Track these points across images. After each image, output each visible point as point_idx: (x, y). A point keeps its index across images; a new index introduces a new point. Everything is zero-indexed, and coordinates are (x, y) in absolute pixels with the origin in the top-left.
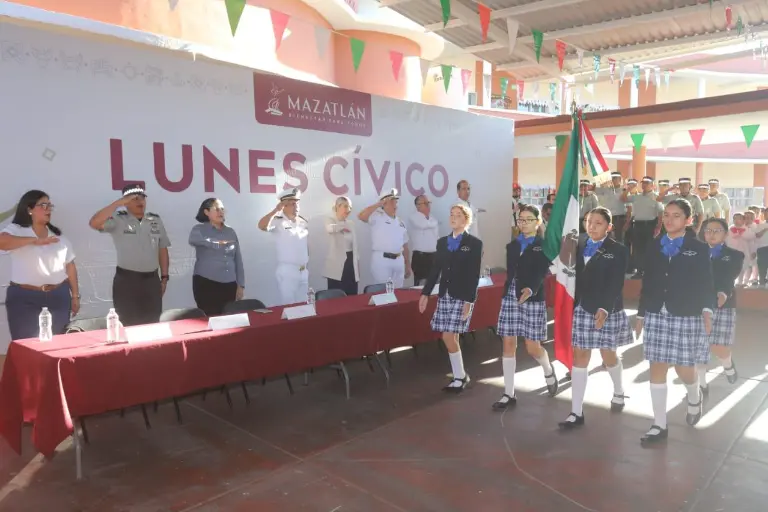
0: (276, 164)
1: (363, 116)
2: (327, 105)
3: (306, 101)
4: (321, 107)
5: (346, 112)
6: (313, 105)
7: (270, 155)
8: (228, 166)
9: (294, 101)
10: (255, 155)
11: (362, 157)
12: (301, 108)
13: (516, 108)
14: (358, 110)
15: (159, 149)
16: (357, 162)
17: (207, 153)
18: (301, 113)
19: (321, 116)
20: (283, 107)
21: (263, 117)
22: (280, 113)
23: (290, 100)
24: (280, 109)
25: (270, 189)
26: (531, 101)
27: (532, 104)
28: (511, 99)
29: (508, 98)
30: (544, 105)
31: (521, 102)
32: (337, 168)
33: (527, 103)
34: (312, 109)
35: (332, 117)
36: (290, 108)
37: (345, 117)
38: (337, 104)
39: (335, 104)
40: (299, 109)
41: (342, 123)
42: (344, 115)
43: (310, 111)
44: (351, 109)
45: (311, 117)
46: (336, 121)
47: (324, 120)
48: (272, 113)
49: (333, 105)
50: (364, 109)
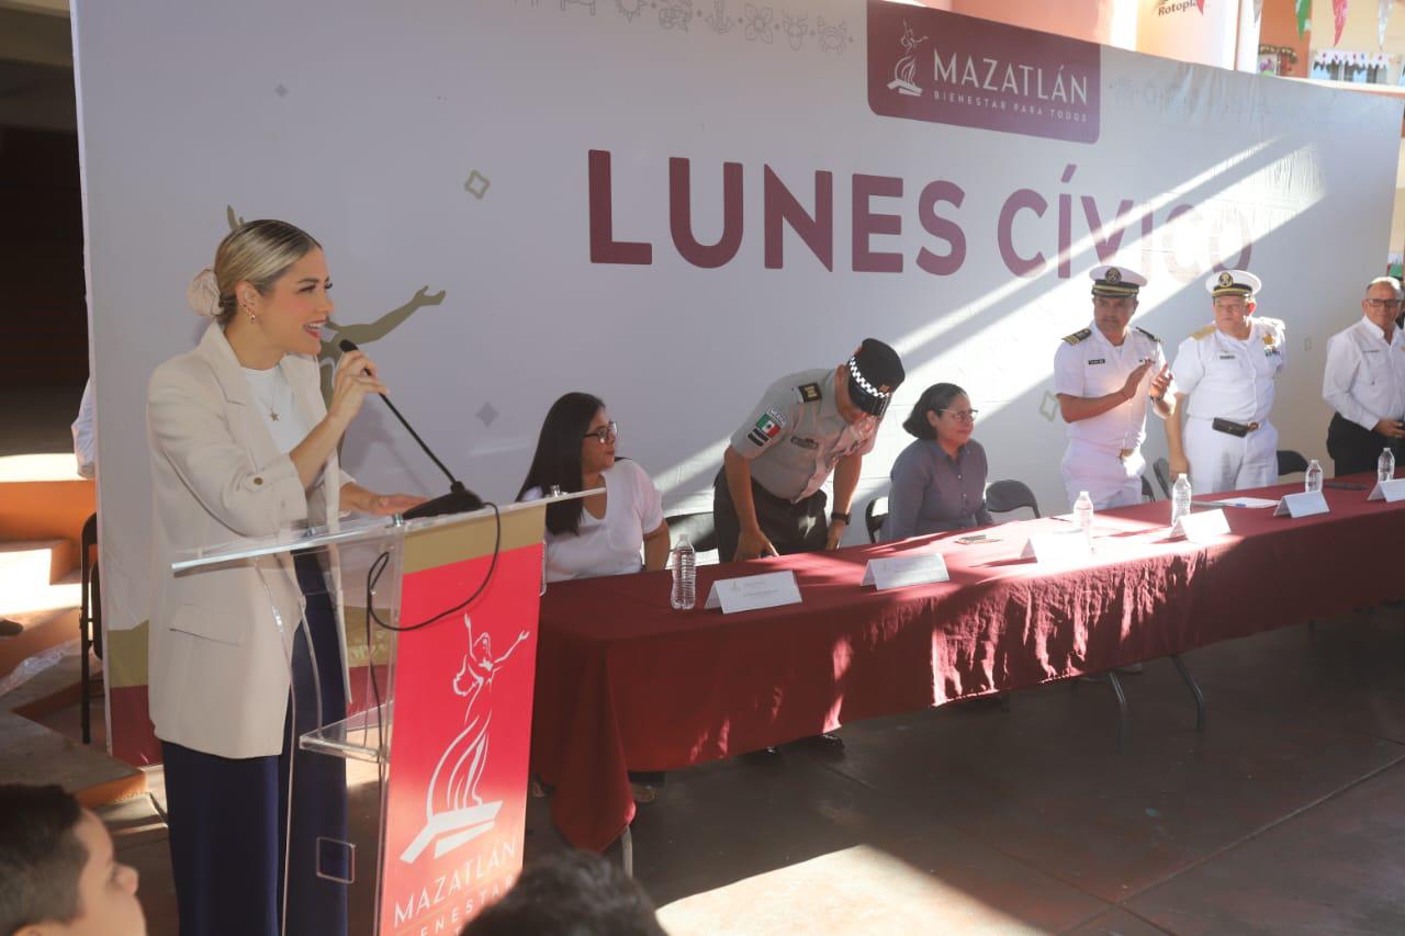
0: (905, 207)
1: (1083, 97)
2: (1010, 70)
3: (970, 63)
5: (1048, 88)
6: (982, 70)
7: (892, 187)
8: (810, 210)
9: (946, 66)
10: (865, 186)
11: (1076, 190)
14: (1074, 83)
15: (679, 171)
16: (1065, 201)
17: (771, 181)
18: (958, 89)
19: (997, 96)
20: (923, 77)
21: (884, 101)
22: (917, 91)
23: (937, 60)
24: (917, 81)
25: (892, 263)
26: (1346, 56)
27: (1347, 63)
28: (1294, 54)
29: (1289, 52)
30: (1377, 67)
31: (1319, 59)
32: (1025, 215)
33: (1333, 62)
34: (981, 80)
35: (1020, 98)
36: (936, 78)
37: (1046, 97)
38: (1031, 69)
39: (1026, 68)
40: (954, 80)
41: (1040, 112)
42: (1043, 94)
43: (976, 85)
44: (1059, 80)
45: (978, 99)
46: (1028, 109)
47: (1003, 106)
48: (901, 91)
49: (1023, 70)
50: (1085, 79)
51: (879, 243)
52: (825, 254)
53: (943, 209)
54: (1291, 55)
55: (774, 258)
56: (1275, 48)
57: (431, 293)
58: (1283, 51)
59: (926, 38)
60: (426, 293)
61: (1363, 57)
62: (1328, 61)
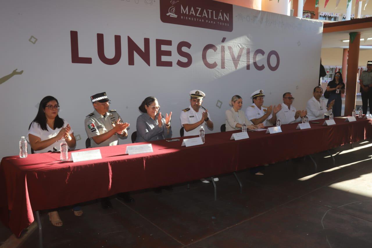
0: (173, 48)
1: (228, 19)
2: (205, 11)
3: (192, 9)
4: (201, 13)
5: (217, 16)
6: (196, 11)
7: (169, 43)
8: (143, 50)
9: (185, 9)
10: (160, 43)
12: (189, 12)
13: (317, 18)
14: (225, 15)
15: (100, 38)
16: (223, 48)
17: (130, 40)
18: (189, 16)
19: (201, 18)
20: (178, 12)
21: (165, 18)
22: (176, 16)
23: (182, 8)
24: (176, 13)
25: (169, 64)
26: (328, 14)
27: (328, 16)
28: (314, 13)
29: (313, 12)
30: (336, 17)
31: (321, 14)
32: (210, 51)
33: (325, 15)
34: (196, 14)
35: (208, 19)
36: (182, 13)
37: (216, 19)
38: (211, 11)
39: (210, 11)
40: (187, 13)
41: (214, 23)
42: (215, 18)
43: (194, 15)
44: (220, 14)
45: (195, 19)
46: (211, 22)
47: (203, 21)
48: (171, 16)
49: (209, 11)
50: (228, 14)
51: (164, 58)
52: (148, 61)
53: (184, 49)
54: (313, 13)
55: (131, 62)
56: (309, 12)
57: (18, 71)
58: (312, 12)
59: (178, 1)
60: (17, 71)
61: (332, 14)
62: (323, 15)
